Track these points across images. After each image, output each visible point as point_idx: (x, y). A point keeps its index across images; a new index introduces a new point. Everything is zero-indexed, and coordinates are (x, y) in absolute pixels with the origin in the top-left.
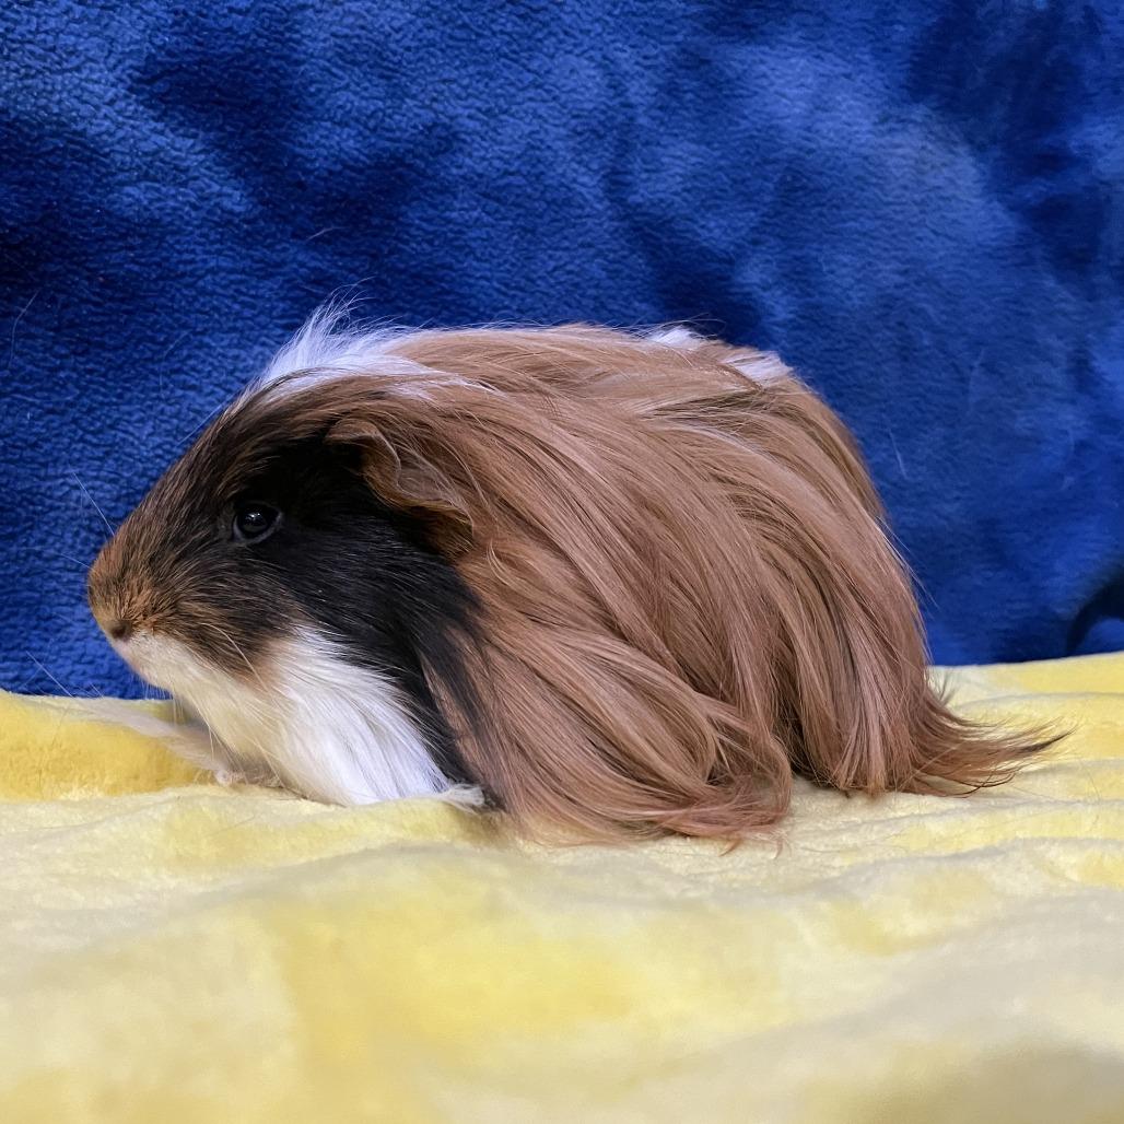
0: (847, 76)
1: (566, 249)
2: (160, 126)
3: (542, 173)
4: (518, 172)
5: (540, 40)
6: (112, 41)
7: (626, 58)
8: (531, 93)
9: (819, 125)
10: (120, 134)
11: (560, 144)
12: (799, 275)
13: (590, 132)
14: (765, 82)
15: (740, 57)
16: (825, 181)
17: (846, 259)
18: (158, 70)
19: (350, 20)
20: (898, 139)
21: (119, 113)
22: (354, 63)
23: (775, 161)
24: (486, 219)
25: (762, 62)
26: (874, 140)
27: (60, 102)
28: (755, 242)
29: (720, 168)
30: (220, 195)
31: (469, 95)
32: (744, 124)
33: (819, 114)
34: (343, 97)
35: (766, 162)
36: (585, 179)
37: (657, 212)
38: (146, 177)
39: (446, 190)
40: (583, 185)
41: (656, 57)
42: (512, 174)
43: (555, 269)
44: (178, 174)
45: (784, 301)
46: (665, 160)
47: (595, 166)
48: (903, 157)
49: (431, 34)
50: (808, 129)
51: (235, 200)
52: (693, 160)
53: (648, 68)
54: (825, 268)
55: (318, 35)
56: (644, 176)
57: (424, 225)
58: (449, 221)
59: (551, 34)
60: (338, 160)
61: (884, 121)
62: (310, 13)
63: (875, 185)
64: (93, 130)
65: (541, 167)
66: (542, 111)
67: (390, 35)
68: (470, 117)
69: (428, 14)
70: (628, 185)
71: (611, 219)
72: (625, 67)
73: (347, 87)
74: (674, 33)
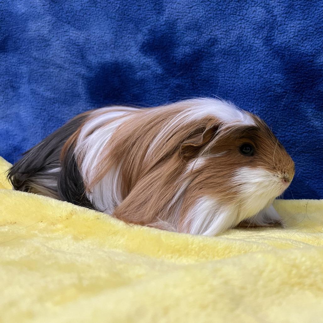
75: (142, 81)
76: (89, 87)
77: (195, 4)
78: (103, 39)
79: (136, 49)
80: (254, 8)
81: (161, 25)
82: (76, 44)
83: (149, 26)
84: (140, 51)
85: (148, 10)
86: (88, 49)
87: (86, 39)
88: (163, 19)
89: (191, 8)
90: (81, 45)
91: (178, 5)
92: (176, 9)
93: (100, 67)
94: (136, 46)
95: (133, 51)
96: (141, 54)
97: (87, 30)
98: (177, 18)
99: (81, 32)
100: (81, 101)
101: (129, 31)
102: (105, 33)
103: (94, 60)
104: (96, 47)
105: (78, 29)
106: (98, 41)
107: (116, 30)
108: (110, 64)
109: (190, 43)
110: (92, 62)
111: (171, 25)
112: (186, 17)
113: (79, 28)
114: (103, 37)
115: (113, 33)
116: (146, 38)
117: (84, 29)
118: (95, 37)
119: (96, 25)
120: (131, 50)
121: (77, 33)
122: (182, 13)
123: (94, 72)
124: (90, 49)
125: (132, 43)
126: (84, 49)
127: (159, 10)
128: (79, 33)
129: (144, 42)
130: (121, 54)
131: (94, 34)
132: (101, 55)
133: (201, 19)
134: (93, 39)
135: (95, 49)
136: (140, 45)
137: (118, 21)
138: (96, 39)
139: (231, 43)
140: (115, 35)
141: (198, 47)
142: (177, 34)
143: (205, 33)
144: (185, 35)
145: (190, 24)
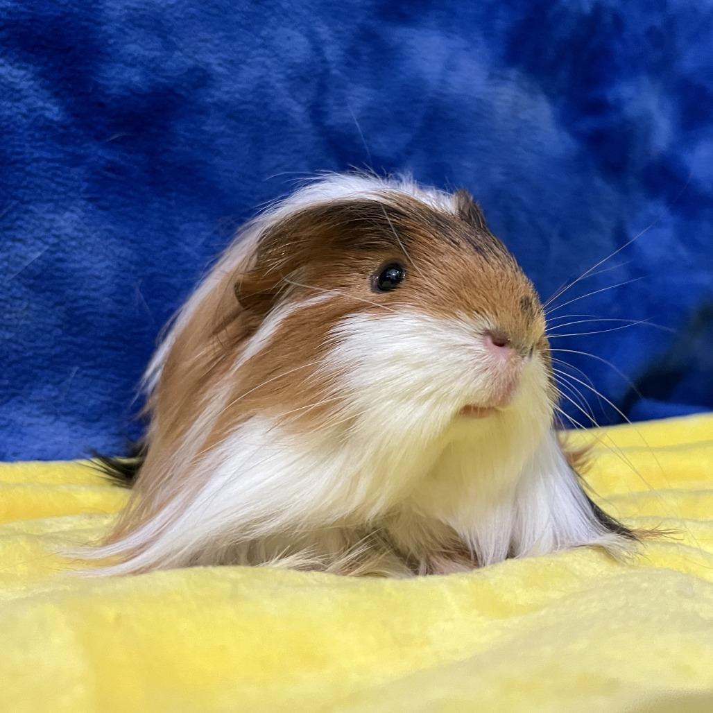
0: (466, 49)
1: (284, 154)
3: (267, 104)
4: (251, 102)
5: (266, 18)
7: (324, 31)
8: (260, 51)
9: (449, 80)
11: (278, 85)
14: (413, 51)
15: (398, 34)
16: (453, 114)
20: (500, 89)
22: (140, 26)
23: (421, 101)
24: (229, 132)
25: (412, 38)
26: (484, 89)
28: (409, 153)
29: (386, 105)
30: (43, 108)
31: (219, 51)
32: (402, 77)
33: (450, 73)
34: (132, 48)
35: (415, 101)
36: (296, 109)
37: (345, 131)
39: (203, 111)
40: (295, 112)
41: (343, 32)
42: (247, 103)
44: (14, 94)
46: (351, 98)
47: (303, 99)
48: (504, 101)
49: (193, 10)
50: (442, 81)
51: (54, 112)
52: (367, 98)
53: (339, 38)
54: (454, 170)
56: (335, 108)
57: (187, 134)
58: (204, 132)
59: (273, 14)
60: (128, 89)
61: (491, 77)
63: (486, 118)
65: (267, 100)
66: (268, 62)
68: (220, 65)
70: (325, 113)
71: (314, 135)
72: (323, 37)
73: (135, 42)
74: (355, 18)
80: (288, 31)
109: (142, 64)
133: (170, 10)
139: (244, 96)
141: (163, 80)
142: (104, 28)
143: (181, 50)
144: (128, 38)
145: (141, 12)
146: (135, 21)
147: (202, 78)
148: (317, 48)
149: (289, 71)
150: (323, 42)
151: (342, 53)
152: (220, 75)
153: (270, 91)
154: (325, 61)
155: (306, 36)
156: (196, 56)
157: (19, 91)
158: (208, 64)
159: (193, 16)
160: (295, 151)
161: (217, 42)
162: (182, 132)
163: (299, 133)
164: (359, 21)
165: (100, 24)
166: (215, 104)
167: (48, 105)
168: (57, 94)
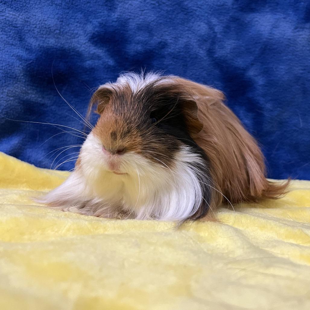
0: (284, 18)
1: (196, 70)
2: (95, 48)
3: (189, 51)
4: (183, 52)
5: (190, 20)
6: (86, 31)
7: (214, 21)
8: (187, 32)
9: (274, 32)
10: (86, 50)
11: (194, 44)
12: (267, 72)
13: (203, 40)
14: (257, 23)
15: (249, 17)
16: (275, 47)
17: (282, 67)
18: (95, 36)
19: (141, 20)
20: (301, 33)
21: (87, 46)
22: (141, 30)
23: (260, 43)
24: (174, 63)
25: (256, 17)
26: (292, 34)
27: (74, 45)
28: (252, 64)
29: (243, 46)
30: (108, 62)
31: (171, 34)
32: (250, 34)
33: (275, 29)
34: (138, 38)
35: (256, 43)
36: (201, 52)
37: (222, 59)
38: (92, 59)
39: (164, 57)
40: (201, 53)
41: (223, 20)
42: (181, 52)
43: (192, 74)
44: (99, 58)
45: (261, 79)
46: (226, 45)
47: (204, 48)
48: (303, 38)
49: (160, 21)
50: (271, 33)
51: (111, 62)
52: (233, 45)
53: (221, 23)
54: (275, 70)
55: (132, 25)
56: (219, 50)
57: (158, 66)
58: (164, 64)
59: (193, 18)
60: (136, 52)
61: (296, 28)
62: (131, 20)
63: (293, 46)
64: (80, 50)
65: (189, 50)
66: (190, 36)
67: (151, 23)
68: (171, 39)
69: (160, 17)
70: (214, 52)
71: (209, 61)
72: (214, 23)
73: (139, 36)
74: (229, 13)
75: (92, 70)
76: (29, 69)
77: (146, 8)
78: (46, 23)
79: (85, 38)
80: (199, 23)
81: (113, 21)
82: (13, 25)
83: (100, 20)
84: (89, 41)
85: (100, 5)
86: (27, 31)
87: (26, 21)
88: (115, 16)
89: (143, 11)
90: (19, 27)
91: (130, 6)
92: (128, 9)
93: (42, 51)
94: (85, 35)
95: (81, 40)
96: (91, 44)
97: (27, 12)
98: (129, 17)
99: (18, 13)
100: (18, 83)
101: (77, 20)
102: (48, 17)
103: (33, 43)
104: (36, 30)
105: (15, 10)
106: (39, 24)
107: (62, 17)
108: (55, 50)
109: (142, 43)
110: (32, 44)
111: (124, 23)
112: (138, 18)
113: (17, 9)
114: (46, 21)
115: (58, 19)
116: (96, 29)
117: (22, 10)
118: (35, 20)
119: (37, 9)
120: (79, 38)
121: (14, 14)
122: (134, 14)
123: (34, 55)
124: (30, 32)
125: (81, 32)
126: (23, 31)
127: (110, 7)
128: (16, 15)
129: (94, 34)
130: (67, 41)
131: (34, 17)
132: (44, 39)
133: (152, 23)
134: (33, 22)
135: (35, 32)
136: (89, 35)
137: (64, 8)
138: (36, 22)
139: (180, 49)
140: (60, 21)
141: (149, 48)
142: (129, 32)
143: (156, 36)
144: (137, 35)
145: (142, 25)
146: (140, 28)
147: (163, 45)
148: (211, 28)
149: (199, 38)
150: (214, 25)
151: (222, 28)
152: (171, 43)
153: (191, 47)
154: (214, 32)
155: (206, 24)
156: (162, 38)
157: (101, 57)
158: (166, 40)
159: (161, 23)
160: (200, 68)
161: (170, 31)
162: (156, 65)
163: (202, 61)
164: (231, 14)
165: (128, 31)
166: (168, 54)
167: (109, 60)
168: (112, 57)
